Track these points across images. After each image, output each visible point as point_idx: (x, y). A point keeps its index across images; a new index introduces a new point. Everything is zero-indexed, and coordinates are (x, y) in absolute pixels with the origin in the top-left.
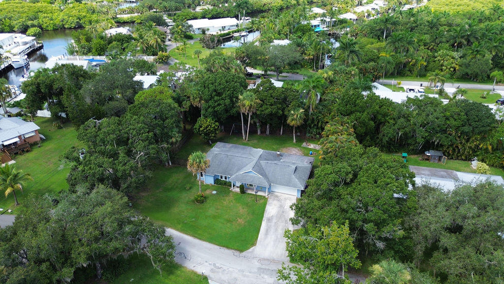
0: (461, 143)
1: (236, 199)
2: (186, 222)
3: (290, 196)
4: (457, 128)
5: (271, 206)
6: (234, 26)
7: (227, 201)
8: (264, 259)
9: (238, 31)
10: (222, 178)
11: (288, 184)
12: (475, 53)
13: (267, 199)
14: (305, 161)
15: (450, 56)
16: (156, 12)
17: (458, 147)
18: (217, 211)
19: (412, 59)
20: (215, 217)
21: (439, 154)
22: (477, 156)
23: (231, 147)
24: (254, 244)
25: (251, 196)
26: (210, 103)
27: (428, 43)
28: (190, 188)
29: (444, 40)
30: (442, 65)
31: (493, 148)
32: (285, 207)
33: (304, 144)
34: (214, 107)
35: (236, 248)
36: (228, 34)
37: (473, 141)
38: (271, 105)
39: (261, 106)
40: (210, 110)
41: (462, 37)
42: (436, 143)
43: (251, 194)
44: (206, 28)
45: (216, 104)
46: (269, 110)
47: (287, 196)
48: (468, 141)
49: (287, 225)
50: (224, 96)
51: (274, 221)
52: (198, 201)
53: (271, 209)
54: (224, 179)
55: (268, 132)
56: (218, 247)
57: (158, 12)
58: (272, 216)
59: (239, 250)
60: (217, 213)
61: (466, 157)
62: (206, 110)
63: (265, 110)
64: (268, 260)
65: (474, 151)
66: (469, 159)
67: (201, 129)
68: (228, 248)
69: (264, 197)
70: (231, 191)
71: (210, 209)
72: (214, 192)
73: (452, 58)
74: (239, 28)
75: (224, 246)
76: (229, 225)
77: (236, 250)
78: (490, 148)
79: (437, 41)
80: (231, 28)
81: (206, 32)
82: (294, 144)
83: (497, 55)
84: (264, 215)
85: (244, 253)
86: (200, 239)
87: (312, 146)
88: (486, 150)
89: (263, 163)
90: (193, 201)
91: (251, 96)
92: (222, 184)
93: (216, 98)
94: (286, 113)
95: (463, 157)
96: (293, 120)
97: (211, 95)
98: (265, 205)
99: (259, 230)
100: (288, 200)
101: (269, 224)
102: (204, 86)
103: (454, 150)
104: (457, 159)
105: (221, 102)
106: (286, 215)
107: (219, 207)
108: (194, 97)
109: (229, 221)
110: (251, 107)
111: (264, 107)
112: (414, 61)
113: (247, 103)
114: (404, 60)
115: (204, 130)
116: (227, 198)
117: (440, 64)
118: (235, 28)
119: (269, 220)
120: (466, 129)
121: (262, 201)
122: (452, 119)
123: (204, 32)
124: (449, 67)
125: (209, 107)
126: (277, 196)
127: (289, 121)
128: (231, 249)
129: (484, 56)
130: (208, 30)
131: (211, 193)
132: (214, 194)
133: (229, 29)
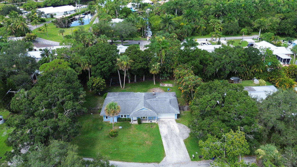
0: (248, 70)
1: (137, 129)
2: (111, 152)
3: (171, 119)
4: (245, 63)
5: (162, 128)
6: (73, 11)
7: (132, 132)
8: (175, 164)
9: (77, 14)
10: (122, 116)
11: (169, 112)
12: (230, 20)
13: (157, 124)
14: (171, 96)
15: (217, 22)
16: (6, 3)
17: (246, 73)
18: (129, 140)
19: (198, 26)
20: (129, 144)
21: (237, 78)
22: (255, 76)
23: (119, 94)
24: (164, 156)
25: (146, 124)
26: (98, 66)
27: (202, 16)
28: (102, 128)
29: (211, 13)
30: (214, 28)
31: (263, 71)
32: (171, 127)
33: (161, 85)
34: (101, 69)
35: (154, 161)
36: (71, 17)
37: (253, 69)
38: (140, 62)
39: (134, 63)
40: (99, 71)
41: (220, 11)
42: (236, 72)
43: (145, 123)
44: (53, 14)
45: (102, 66)
46: (140, 66)
47: (169, 119)
48: (250, 69)
49: (178, 138)
50: (107, 60)
51: (169, 137)
52: (112, 136)
53: (163, 131)
54: (124, 117)
55: (135, 80)
56: (142, 164)
57: (8, 3)
58: (166, 134)
59: (156, 162)
60: (129, 141)
61: (250, 78)
62: (95, 72)
63: (137, 66)
64: (177, 163)
65: (254, 74)
66: (251, 78)
67: (94, 85)
68: (149, 162)
69: (155, 123)
70: (131, 124)
71: (123, 139)
72: (120, 127)
73: (218, 23)
74: (77, 12)
75: (146, 162)
76: (141, 147)
77: (154, 162)
78: (261, 71)
79: (207, 14)
80: (71, 12)
81: (54, 17)
82: (155, 86)
83: (239, 20)
84: (161, 135)
85: (161, 163)
86: (127, 161)
87: (166, 85)
88: (260, 72)
89: (148, 101)
90: (108, 137)
91: (126, 58)
92: (124, 121)
93: (101, 62)
94: (149, 67)
95: (249, 78)
96: (154, 70)
97: (97, 61)
98: (158, 128)
99: (163, 146)
100: (171, 122)
101: (167, 140)
102: (90, 55)
103: (244, 75)
104: (246, 80)
105: (106, 64)
106: (174, 132)
107: (129, 137)
108: (83, 63)
109: (140, 145)
110: (127, 65)
111: (136, 64)
112: (199, 26)
113: (125, 63)
114: (194, 26)
115: (96, 86)
116: (131, 129)
117: (213, 27)
118: (74, 13)
119: (166, 137)
120: (250, 62)
121: (155, 126)
122: (242, 58)
123: (52, 16)
124: (218, 28)
125: (97, 69)
126: (163, 121)
127: (151, 72)
128: (152, 162)
129: (234, 21)
130: (55, 14)
131: (118, 128)
132: (121, 129)
133: (70, 13)
